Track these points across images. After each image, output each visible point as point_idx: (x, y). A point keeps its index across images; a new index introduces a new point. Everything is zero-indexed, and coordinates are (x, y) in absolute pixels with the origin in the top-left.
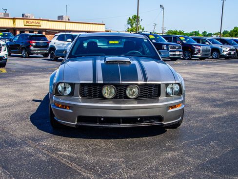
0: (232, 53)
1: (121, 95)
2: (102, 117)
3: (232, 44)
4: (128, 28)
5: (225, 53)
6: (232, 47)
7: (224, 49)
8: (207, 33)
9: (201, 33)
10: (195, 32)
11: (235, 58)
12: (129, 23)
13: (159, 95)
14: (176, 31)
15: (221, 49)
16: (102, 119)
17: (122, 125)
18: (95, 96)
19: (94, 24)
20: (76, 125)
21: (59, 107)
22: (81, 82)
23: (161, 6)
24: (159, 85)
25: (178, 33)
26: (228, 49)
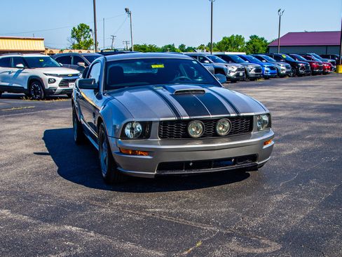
0: (241, 74)
1: (210, 132)
2: (190, 162)
3: (239, 62)
4: (73, 44)
5: (232, 75)
6: (240, 66)
7: (230, 69)
8: (186, 47)
9: (177, 47)
10: (169, 46)
11: (244, 80)
12: (73, 37)
13: (251, 129)
14: (145, 45)
15: (227, 69)
16: (191, 164)
17: (212, 170)
18: (178, 136)
19: (27, 39)
20: (156, 175)
21: (129, 154)
22: (162, 119)
23: (126, 9)
24: (251, 117)
25: (147, 49)
26: (236, 69)
